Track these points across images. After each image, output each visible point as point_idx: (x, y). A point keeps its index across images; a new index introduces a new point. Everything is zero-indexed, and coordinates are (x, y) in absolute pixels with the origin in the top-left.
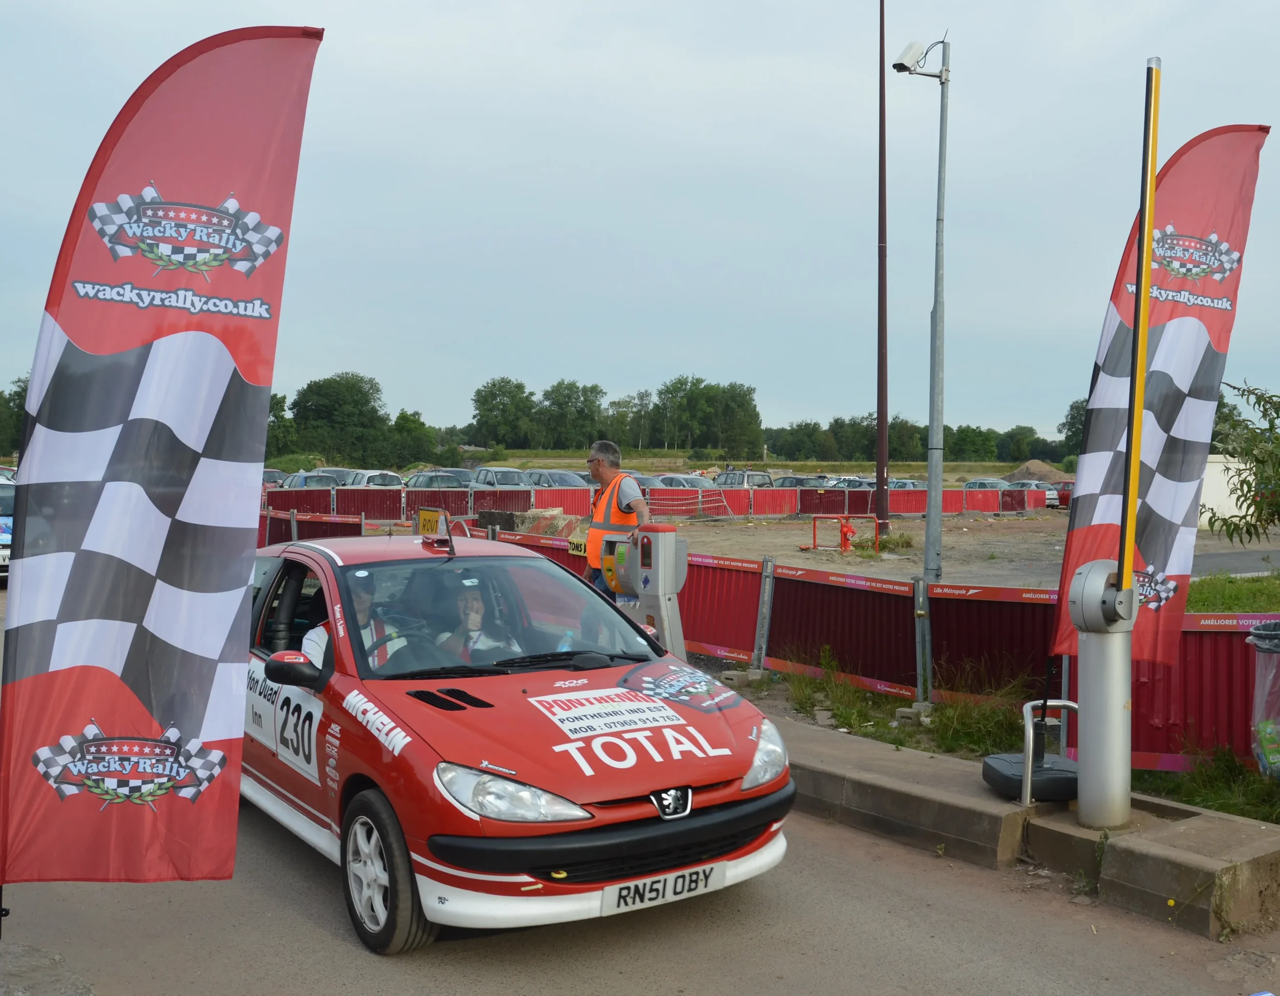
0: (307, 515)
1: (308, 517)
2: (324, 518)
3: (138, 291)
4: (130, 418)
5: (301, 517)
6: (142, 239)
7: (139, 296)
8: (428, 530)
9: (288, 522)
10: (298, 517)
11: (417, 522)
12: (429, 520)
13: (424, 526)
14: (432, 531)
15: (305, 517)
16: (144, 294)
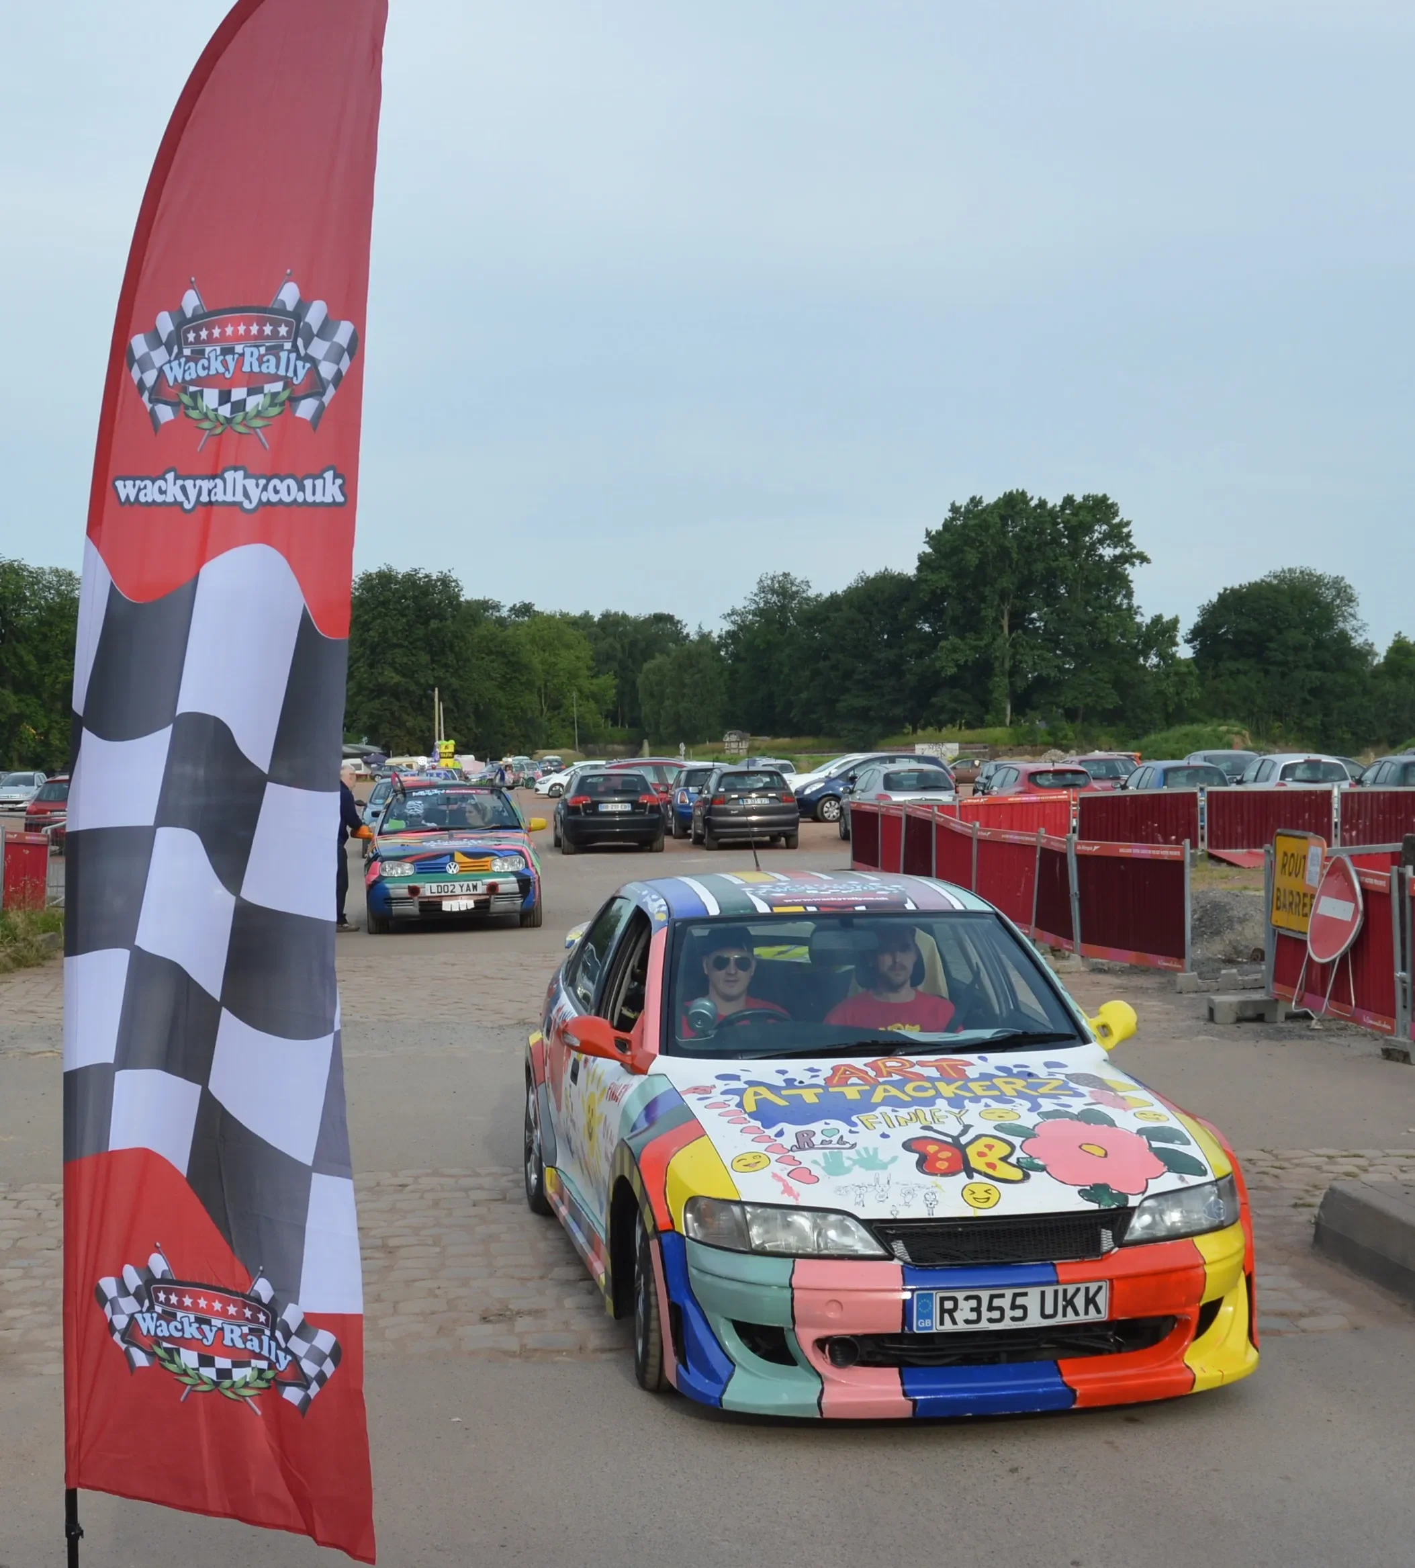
0: (1093, 845)
1: (1096, 848)
2: (1121, 850)
3: (180, 482)
4: (178, 713)
5: (1084, 848)
6: (183, 386)
7: (183, 489)
8: (1290, 874)
9: (1063, 856)
10: (1079, 848)
11: (1272, 859)
12: (1293, 855)
13: (1284, 866)
14: (1296, 876)
15: (1090, 848)
16: (189, 484)
